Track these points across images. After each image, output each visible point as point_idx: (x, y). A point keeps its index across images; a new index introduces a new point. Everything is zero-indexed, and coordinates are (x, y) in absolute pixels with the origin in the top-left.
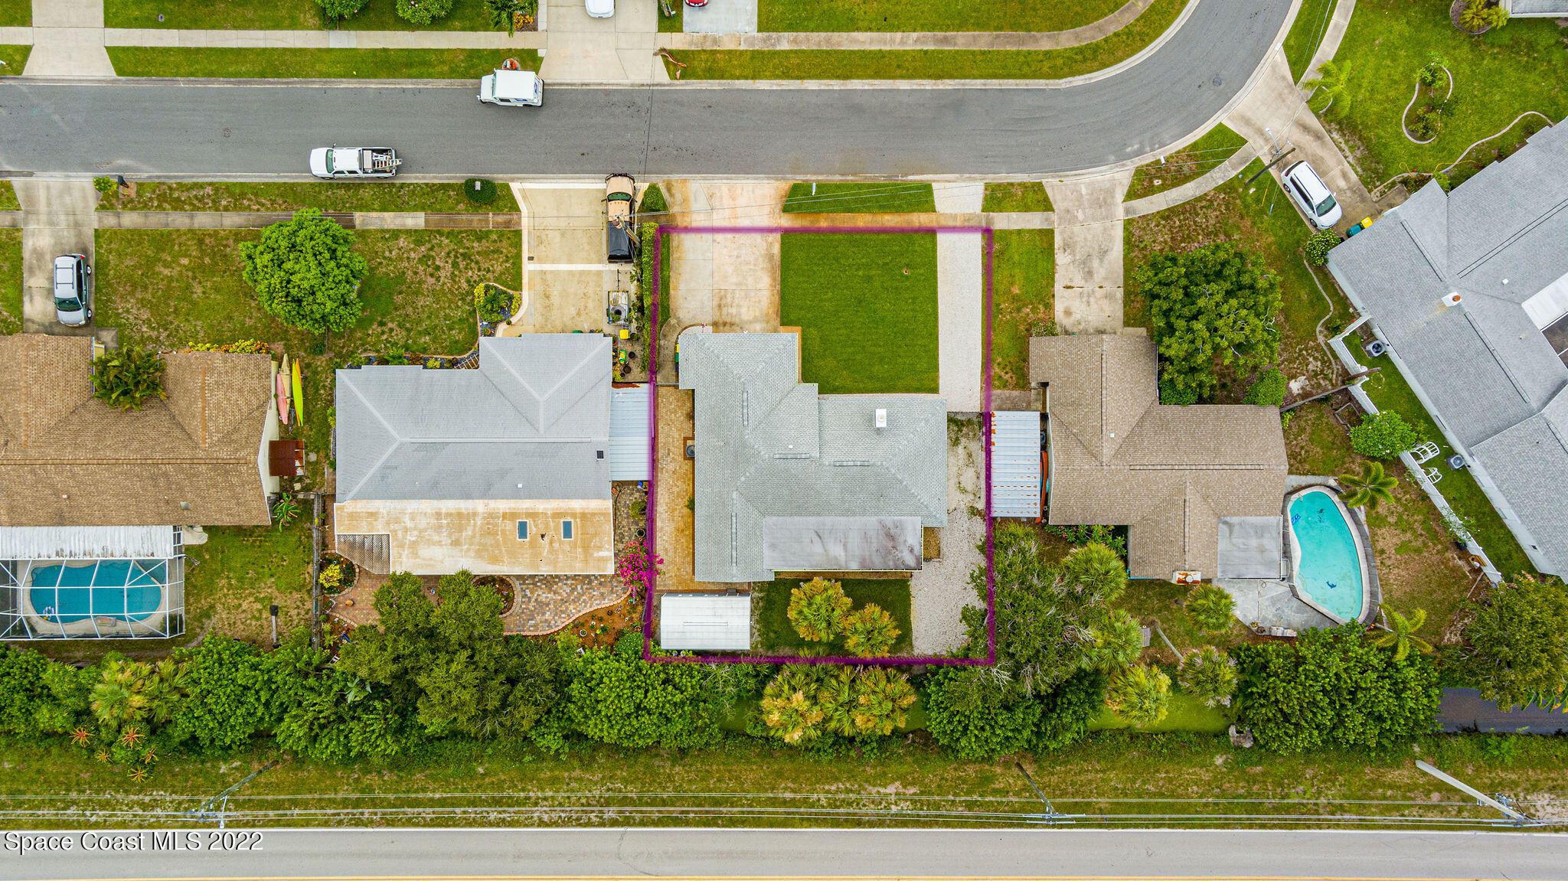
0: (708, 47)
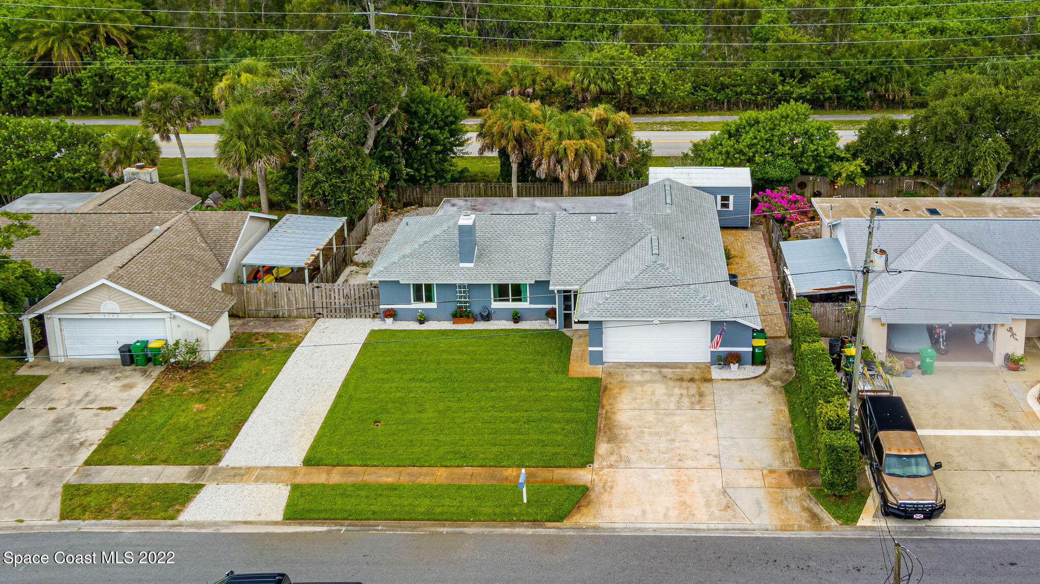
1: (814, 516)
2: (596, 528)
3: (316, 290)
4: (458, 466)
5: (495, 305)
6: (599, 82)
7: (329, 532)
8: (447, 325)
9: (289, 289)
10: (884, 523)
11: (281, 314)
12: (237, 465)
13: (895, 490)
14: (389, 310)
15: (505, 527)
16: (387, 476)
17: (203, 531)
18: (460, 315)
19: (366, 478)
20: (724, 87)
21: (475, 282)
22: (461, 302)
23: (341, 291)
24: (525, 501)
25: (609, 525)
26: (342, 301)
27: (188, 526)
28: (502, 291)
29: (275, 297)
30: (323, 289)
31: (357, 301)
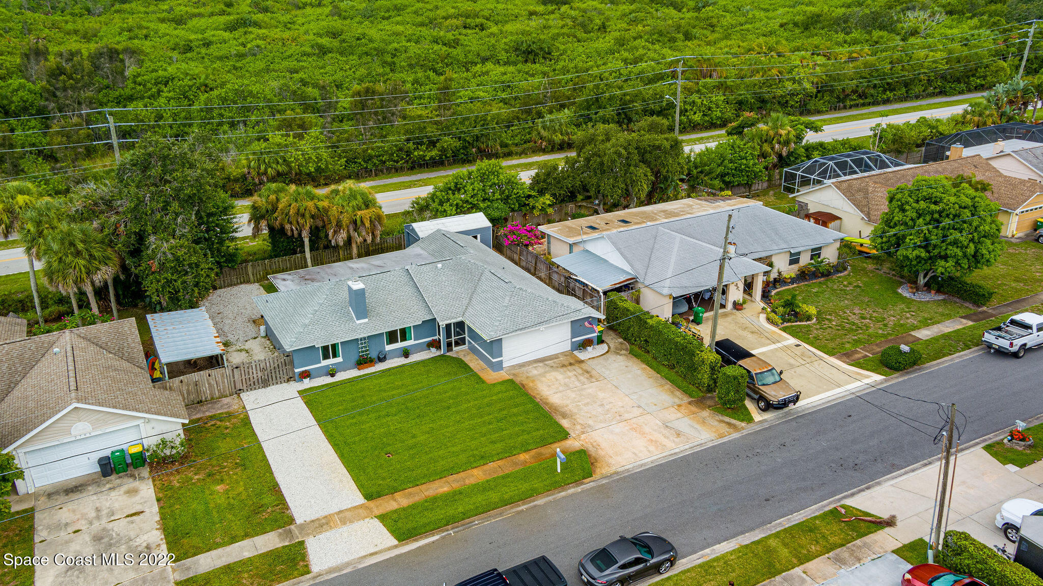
0: (843, 552)
1: (729, 424)
2: (617, 473)
3: (235, 370)
4: (484, 465)
5: (389, 348)
6: (274, 166)
7: (443, 538)
8: (354, 373)
9: (209, 376)
10: (769, 416)
11: (204, 398)
12: (313, 518)
13: (773, 393)
14: (303, 372)
15: (560, 492)
16: (441, 488)
17: (344, 572)
18: (363, 362)
19: (427, 493)
20: (371, 158)
21: (374, 333)
22: (362, 352)
23: (258, 366)
24: (559, 471)
25: (623, 469)
26: (260, 374)
27: (327, 573)
28: (392, 337)
29: (196, 385)
30: (242, 369)
31: (273, 371)
